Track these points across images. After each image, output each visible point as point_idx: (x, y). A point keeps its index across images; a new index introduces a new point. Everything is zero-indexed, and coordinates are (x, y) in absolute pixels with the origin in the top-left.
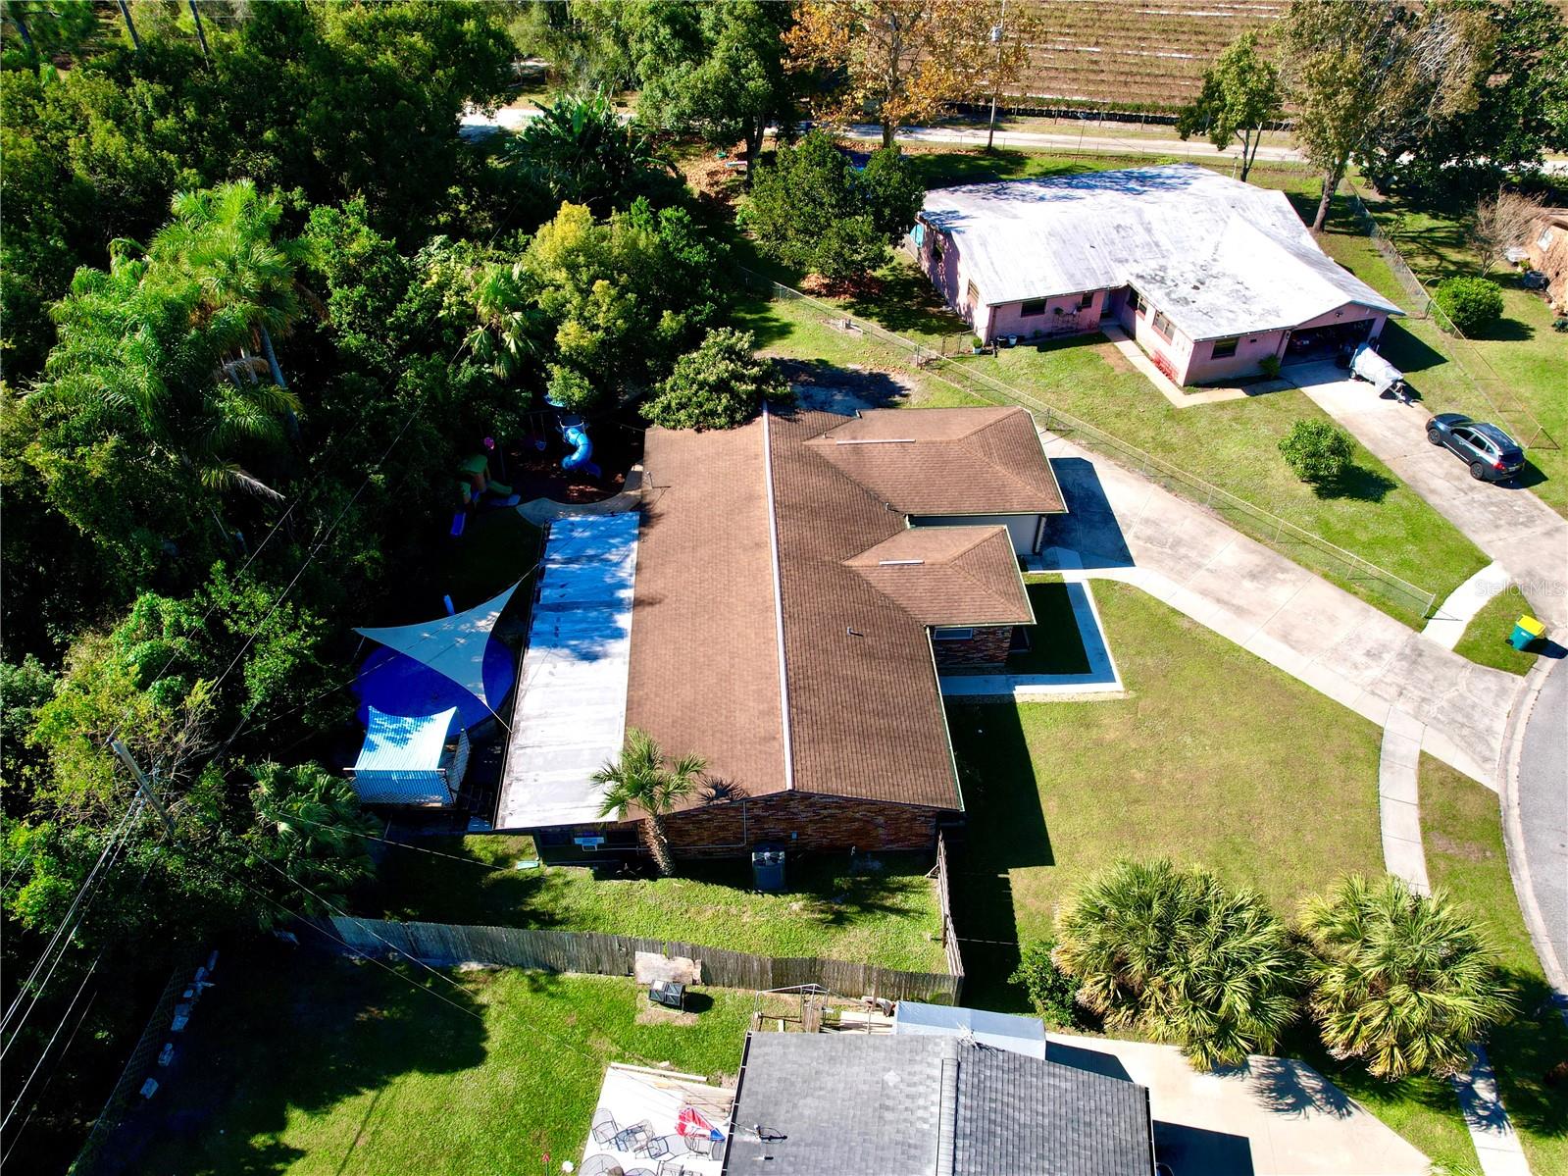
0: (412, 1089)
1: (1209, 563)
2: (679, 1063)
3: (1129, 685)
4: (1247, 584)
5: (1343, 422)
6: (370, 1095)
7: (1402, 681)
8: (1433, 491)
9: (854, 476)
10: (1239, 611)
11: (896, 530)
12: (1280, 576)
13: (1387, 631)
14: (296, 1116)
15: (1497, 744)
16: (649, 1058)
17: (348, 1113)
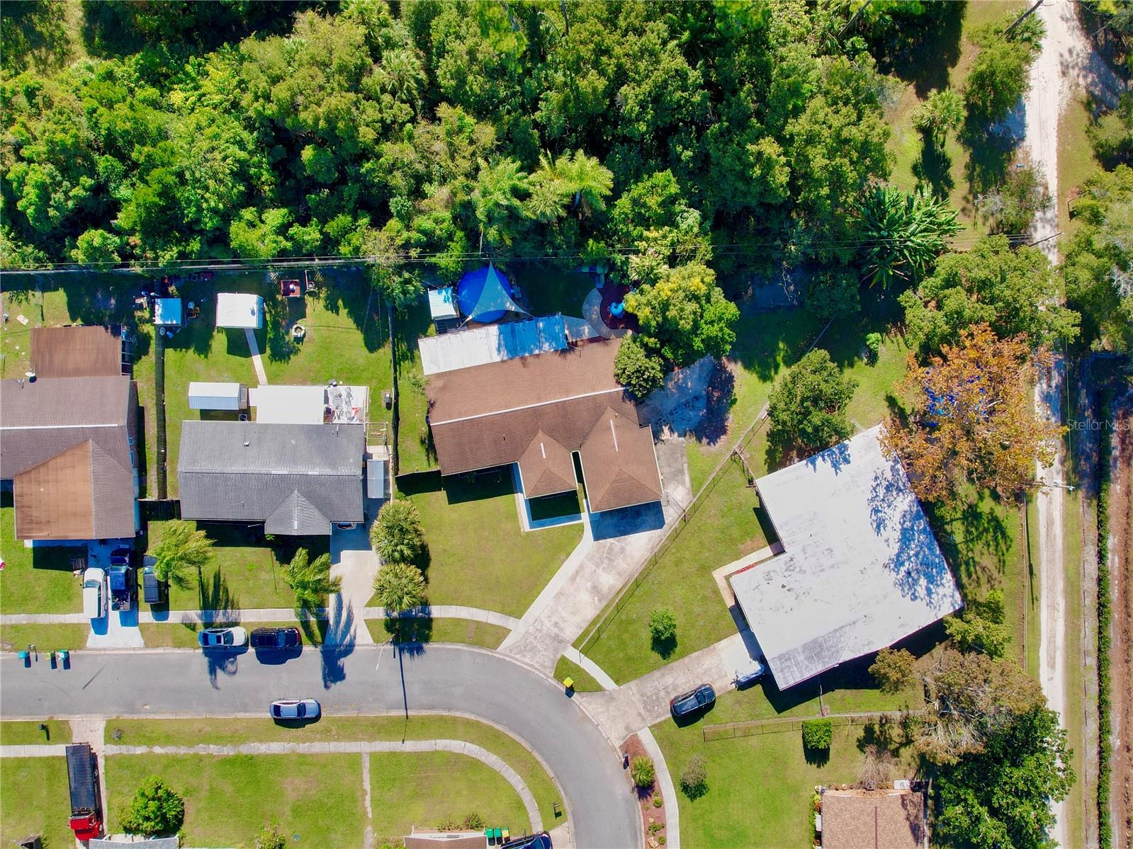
0: (358, 337)
1: (600, 571)
2: (371, 405)
3: (528, 534)
4: (589, 585)
5: (712, 647)
6: (355, 326)
7: (544, 631)
8: (663, 675)
9: (595, 429)
10: (573, 579)
11: (568, 447)
12: (596, 598)
13: (572, 633)
14: (346, 311)
15: (518, 656)
16: (372, 397)
17: (350, 323)
